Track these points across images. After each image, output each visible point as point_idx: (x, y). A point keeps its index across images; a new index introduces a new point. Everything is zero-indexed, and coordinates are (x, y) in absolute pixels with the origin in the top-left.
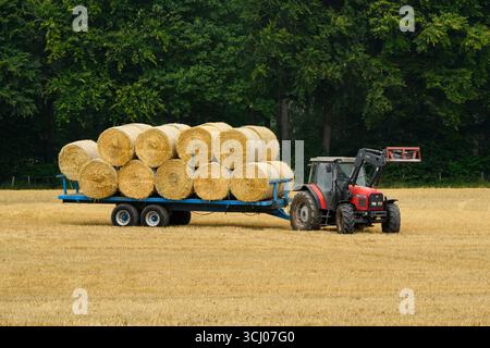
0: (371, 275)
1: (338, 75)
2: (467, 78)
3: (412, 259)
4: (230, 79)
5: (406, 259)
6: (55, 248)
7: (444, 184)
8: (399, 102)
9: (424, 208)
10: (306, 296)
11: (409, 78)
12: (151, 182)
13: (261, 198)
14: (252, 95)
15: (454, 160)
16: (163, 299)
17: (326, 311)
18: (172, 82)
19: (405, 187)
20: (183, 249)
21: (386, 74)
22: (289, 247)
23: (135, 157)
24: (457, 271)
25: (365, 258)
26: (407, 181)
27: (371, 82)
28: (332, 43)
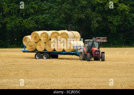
0: (93, 72)
1: (84, 17)
2: (119, 18)
3: (104, 67)
4: (54, 18)
5: (102, 67)
7: (113, 47)
8: (101, 24)
10: (75, 77)
11: (103, 18)
12: (44, 47)
13: (71, 51)
14: (61, 22)
15: (116, 40)
16: (36, 78)
17: (81, 81)
18: (38, 19)
19: (102, 47)
20: (41, 65)
21: (97, 17)
22: (70, 64)
23: (40, 40)
24: (116, 71)
25: (91, 67)
26: (103, 46)
27: (93, 18)
28: (82, 8)
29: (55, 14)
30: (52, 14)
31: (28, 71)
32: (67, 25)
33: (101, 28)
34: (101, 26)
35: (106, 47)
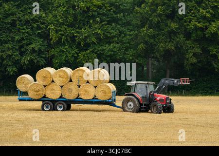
3: (204, 127)
4: (127, 49)
5: (201, 126)
6: (53, 121)
7: (218, 95)
9: (209, 105)
11: (203, 50)
12: (60, 92)
14: (137, 56)
19: (201, 96)
21: (193, 47)
22: (151, 121)
23: (53, 81)
25: (183, 126)
26: (202, 93)
27: (187, 50)
28: (170, 34)
29: (129, 43)
30: (124, 43)
31: (85, 131)
32: (146, 59)
33: (200, 65)
34: (199, 62)
35: (207, 96)
